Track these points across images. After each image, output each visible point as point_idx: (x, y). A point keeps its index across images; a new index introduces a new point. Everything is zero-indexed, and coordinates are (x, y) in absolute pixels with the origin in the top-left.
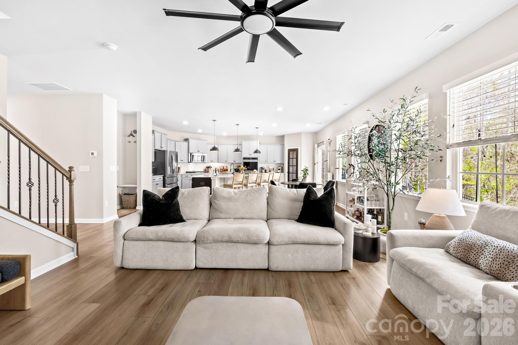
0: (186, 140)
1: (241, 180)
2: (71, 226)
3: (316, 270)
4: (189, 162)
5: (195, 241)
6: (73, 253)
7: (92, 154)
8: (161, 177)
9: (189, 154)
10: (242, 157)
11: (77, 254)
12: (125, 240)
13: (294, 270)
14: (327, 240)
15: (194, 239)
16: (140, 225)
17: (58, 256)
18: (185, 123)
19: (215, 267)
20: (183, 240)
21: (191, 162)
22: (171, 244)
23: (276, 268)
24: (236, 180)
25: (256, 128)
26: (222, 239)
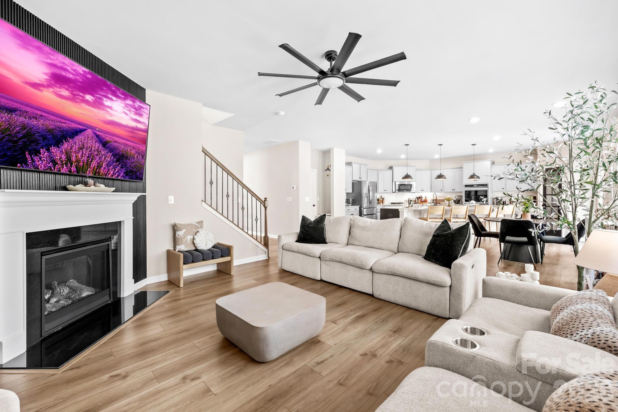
0: (391, 168)
1: (441, 213)
2: (265, 237)
3: (419, 309)
4: (393, 192)
5: (320, 257)
6: (265, 255)
7: (293, 188)
8: (357, 207)
9: (394, 183)
10: (463, 184)
11: (268, 257)
12: (283, 249)
13: (395, 302)
14: (426, 277)
15: (319, 256)
16: (296, 242)
17: (257, 254)
18: (379, 151)
19: (333, 282)
20: (311, 255)
21: (395, 192)
22: (306, 257)
23: (379, 296)
24: (431, 213)
25: (472, 145)
26: (336, 259)
